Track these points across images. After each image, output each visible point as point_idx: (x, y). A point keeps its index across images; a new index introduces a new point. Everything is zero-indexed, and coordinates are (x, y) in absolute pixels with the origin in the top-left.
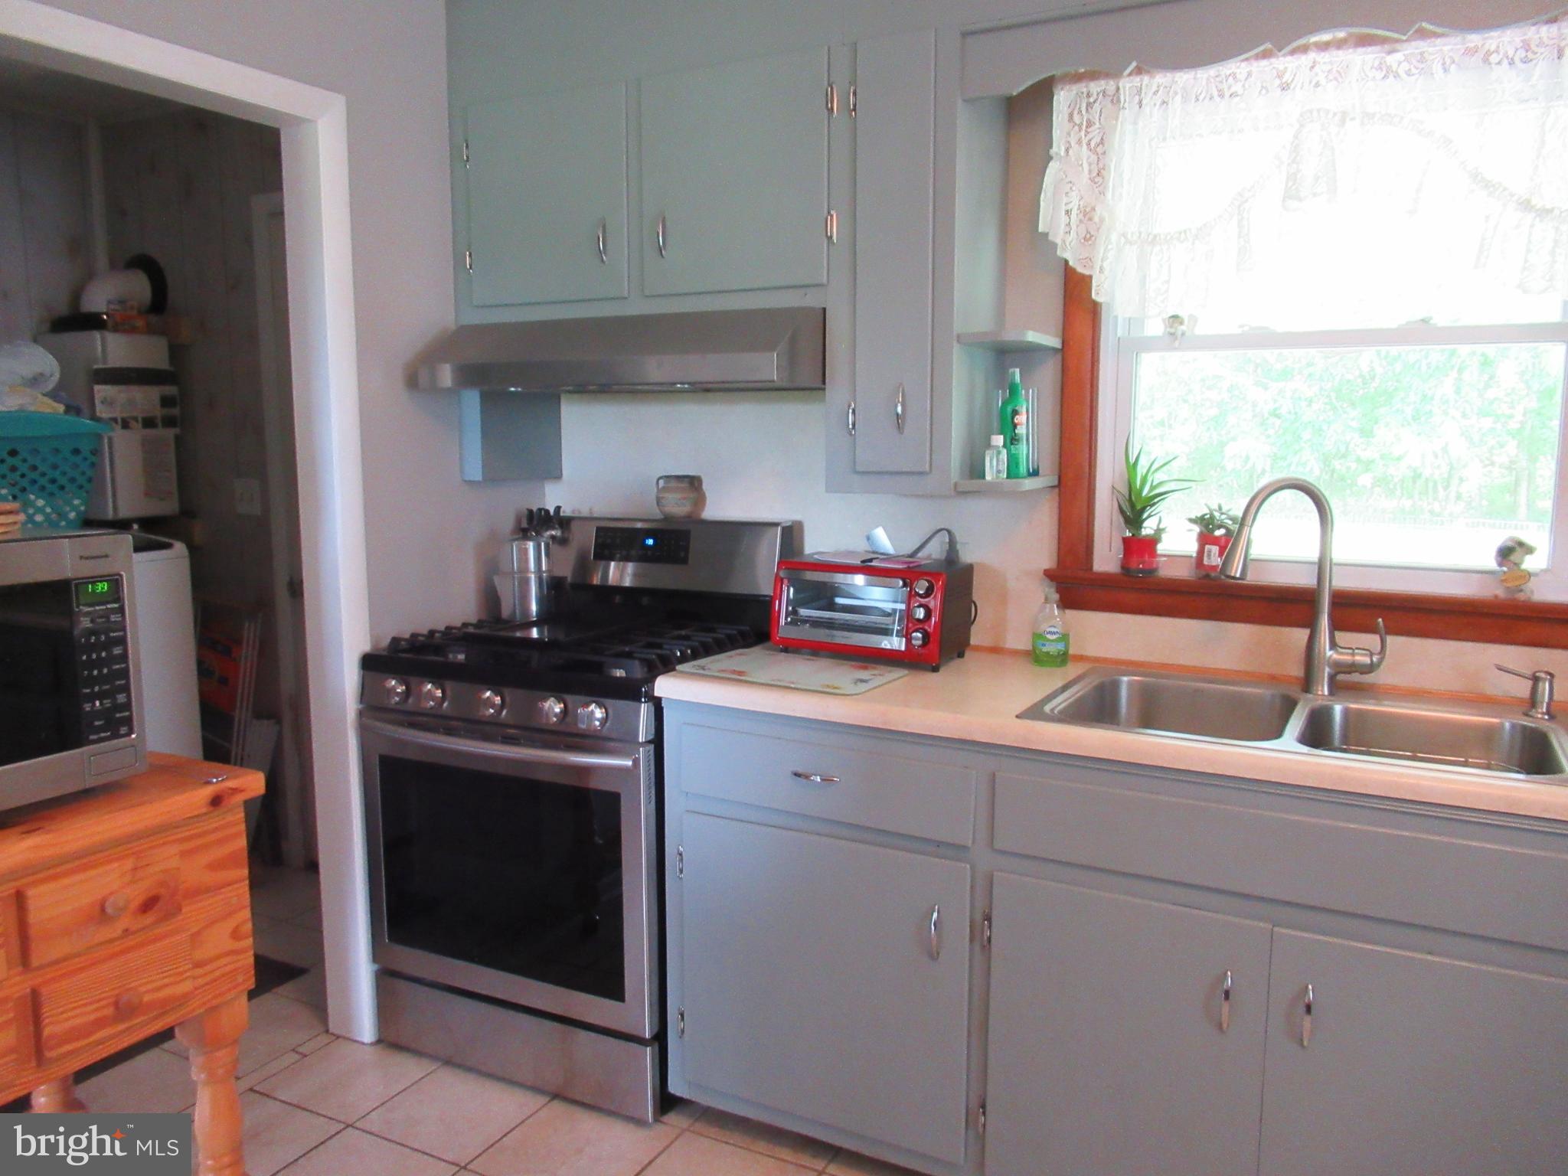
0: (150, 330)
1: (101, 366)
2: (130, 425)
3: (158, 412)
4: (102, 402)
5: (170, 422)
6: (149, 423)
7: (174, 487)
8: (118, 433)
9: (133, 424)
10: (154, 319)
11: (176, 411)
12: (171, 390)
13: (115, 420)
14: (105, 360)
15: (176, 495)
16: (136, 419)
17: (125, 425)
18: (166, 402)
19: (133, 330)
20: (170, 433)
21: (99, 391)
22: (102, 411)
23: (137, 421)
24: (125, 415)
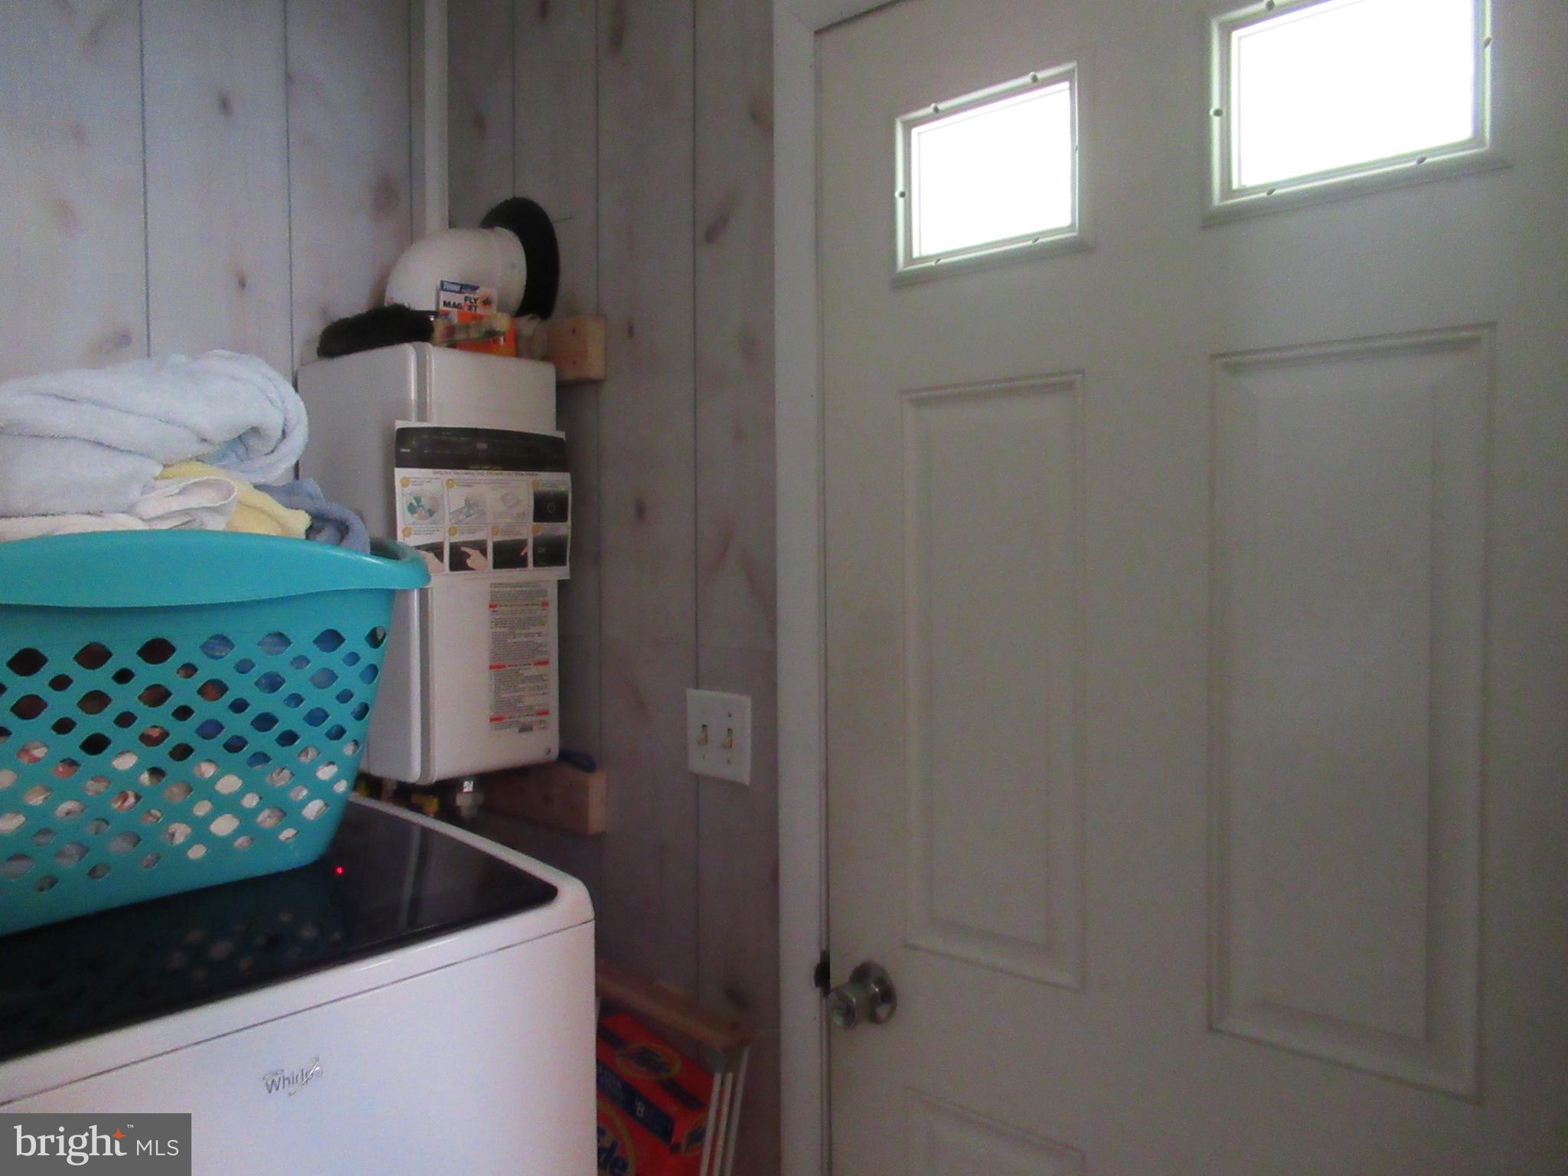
0: (519, 348)
1: (413, 423)
2: (469, 562)
3: (527, 531)
4: (412, 509)
5: (550, 554)
6: (508, 556)
7: (552, 700)
8: (442, 579)
9: (475, 558)
10: (529, 326)
11: (564, 529)
12: (557, 481)
13: (436, 549)
14: (422, 414)
15: (553, 719)
16: (480, 546)
17: (458, 562)
18: (546, 508)
19: (485, 343)
20: (552, 576)
21: (405, 482)
22: (411, 533)
23: (484, 552)
24: (458, 538)
